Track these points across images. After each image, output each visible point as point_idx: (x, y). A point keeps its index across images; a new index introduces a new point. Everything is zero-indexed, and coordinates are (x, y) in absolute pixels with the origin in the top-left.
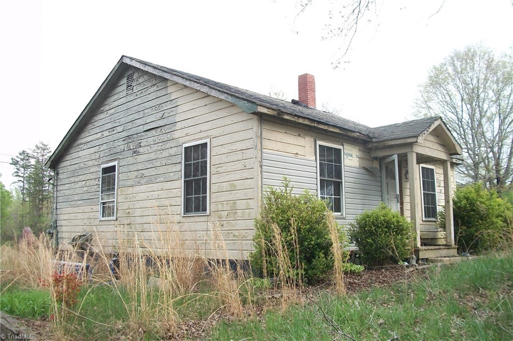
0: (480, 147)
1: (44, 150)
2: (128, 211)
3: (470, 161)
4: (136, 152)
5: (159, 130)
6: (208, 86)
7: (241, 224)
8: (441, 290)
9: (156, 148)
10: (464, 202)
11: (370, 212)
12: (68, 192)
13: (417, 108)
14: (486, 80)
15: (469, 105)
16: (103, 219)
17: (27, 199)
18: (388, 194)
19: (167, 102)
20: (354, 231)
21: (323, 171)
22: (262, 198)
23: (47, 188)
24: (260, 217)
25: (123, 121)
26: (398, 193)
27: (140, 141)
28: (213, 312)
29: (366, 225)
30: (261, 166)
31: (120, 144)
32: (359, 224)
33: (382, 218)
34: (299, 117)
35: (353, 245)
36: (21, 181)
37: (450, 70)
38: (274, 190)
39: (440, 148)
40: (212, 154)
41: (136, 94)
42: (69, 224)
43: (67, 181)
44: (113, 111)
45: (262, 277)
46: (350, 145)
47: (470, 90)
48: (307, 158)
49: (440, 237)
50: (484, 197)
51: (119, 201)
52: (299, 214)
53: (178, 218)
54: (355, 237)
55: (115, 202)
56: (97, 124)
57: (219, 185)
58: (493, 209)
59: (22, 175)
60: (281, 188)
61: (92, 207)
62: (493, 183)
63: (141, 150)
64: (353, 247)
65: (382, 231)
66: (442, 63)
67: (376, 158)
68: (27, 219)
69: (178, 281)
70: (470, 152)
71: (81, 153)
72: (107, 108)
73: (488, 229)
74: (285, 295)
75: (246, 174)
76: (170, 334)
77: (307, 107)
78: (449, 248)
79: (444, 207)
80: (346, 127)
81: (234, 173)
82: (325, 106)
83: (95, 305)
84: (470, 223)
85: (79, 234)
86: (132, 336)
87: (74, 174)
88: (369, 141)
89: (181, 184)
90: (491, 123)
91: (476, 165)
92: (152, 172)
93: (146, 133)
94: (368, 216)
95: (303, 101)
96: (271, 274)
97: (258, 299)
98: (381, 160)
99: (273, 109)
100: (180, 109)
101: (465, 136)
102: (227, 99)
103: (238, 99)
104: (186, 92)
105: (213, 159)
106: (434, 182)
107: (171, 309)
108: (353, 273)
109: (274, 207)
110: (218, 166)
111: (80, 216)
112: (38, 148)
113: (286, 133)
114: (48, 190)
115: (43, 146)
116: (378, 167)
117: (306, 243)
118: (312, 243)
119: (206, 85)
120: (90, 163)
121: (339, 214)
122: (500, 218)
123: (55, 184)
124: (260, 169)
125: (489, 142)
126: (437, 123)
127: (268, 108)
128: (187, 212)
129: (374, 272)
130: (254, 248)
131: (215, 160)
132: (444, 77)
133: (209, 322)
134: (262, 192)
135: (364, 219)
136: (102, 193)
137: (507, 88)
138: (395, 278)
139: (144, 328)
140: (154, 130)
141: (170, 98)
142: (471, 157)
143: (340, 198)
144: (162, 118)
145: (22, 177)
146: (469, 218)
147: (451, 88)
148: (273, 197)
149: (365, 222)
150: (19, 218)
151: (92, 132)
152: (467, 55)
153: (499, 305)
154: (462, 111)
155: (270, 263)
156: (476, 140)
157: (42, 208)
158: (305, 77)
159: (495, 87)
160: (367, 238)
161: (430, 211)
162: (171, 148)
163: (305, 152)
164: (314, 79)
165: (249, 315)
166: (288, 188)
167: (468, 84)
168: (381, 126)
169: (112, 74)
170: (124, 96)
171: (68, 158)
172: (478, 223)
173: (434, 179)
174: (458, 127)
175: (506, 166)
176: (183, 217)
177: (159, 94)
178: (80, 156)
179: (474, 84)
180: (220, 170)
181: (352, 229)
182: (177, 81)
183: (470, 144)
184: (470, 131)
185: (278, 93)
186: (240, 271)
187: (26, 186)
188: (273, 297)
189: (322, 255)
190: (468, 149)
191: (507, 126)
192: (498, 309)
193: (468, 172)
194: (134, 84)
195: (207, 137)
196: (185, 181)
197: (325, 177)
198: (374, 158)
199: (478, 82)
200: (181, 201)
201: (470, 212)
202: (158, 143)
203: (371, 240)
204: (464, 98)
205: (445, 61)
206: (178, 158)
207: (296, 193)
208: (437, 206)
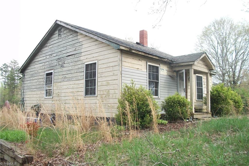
0: (226, 66)
1: (15, 63)
2: (58, 94)
3: (221, 73)
4: (62, 66)
5: (74, 56)
6: (97, 36)
7: (111, 101)
8: (201, 132)
9: (72, 64)
10: (215, 92)
11: (171, 96)
12: (29, 84)
13: (196, 47)
14: (230, 33)
15: (221, 46)
16: (46, 97)
17: (7, 87)
18: (180, 88)
19: (78, 43)
20: (164, 105)
21: (150, 76)
22: (121, 89)
23: (17, 82)
24: (120, 98)
25: (56, 51)
26: (185, 88)
27: (64, 61)
28: (99, 140)
29: (169, 102)
30: (121, 74)
31: (54, 62)
32: (166, 102)
33: (177, 99)
34: (139, 51)
35: (163, 111)
36: (4, 78)
37: (213, 29)
38: (127, 85)
39: (205, 67)
40: (99, 68)
41: (62, 38)
42: (29, 100)
43: (29, 79)
44: (51, 46)
45: (121, 125)
46: (163, 65)
47: (222, 39)
48: (143, 70)
49: (204, 108)
50: (225, 90)
51: (54, 89)
52: (138, 97)
53: (82, 98)
54: (164, 108)
55: (52, 89)
56: (44, 52)
57: (102, 83)
58: (229, 96)
59: (4, 75)
60: (130, 84)
61: (41, 92)
62: (232, 84)
63: (65, 65)
64: (163, 112)
65: (177, 105)
66: (209, 25)
67: (175, 71)
68: (7, 97)
69: (83, 127)
70: (221, 68)
71: (36, 66)
72: (48, 45)
73: (226, 105)
74: (131, 133)
75: (114, 78)
76: (80, 149)
77: (143, 46)
78: (207, 114)
79: (206, 94)
80: (161, 56)
81: (109, 77)
82: (152, 45)
83: (45, 137)
84: (218, 102)
85: (35, 104)
86: (63, 150)
87: (32, 76)
88: (172, 63)
89: (84, 81)
90: (231, 55)
91: (224, 75)
92: (70, 76)
93: (67, 57)
94: (170, 98)
95: (142, 43)
96: (125, 124)
97: (119, 135)
98: (177, 72)
99: (127, 48)
100: (84, 46)
101: (219, 60)
102: (106, 43)
103: (111, 43)
104: (86, 38)
105: (99, 70)
106: (202, 83)
107: (80, 138)
108: (162, 124)
109: (127, 93)
110: (101, 73)
111: (35, 96)
112: (12, 62)
113: (133, 59)
114: (17, 83)
115: (14, 62)
116: (176, 75)
117: (141, 110)
118: (144, 110)
119: (96, 35)
120: (40, 71)
121: (157, 97)
122: (232, 100)
123: (23, 81)
124: (121, 75)
125: (230, 64)
126: (204, 55)
127: (125, 47)
128: (86, 95)
129: (172, 124)
130: (117, 112)
131: (100, 71)
132: (209, 32)
133: (97, 144)
134: (121, 86)
135: (169, 99)
136: (46, 85)
137: (240, 38)
138: (182, 127)
139: (69, 146)
140: (71, 56)
141: (79, 41)
142: (221, 71)
143: (158, 89)
144: (75, 50)
145: (4, 76)
146: (218, 100)
147: (213, 37)
148: (127, 88)
149: (169, 101)
150: (3, 97)
151: (41, 56)
152: (221, 21)
153: (225, 138)
154: (218, 49)
155: (124, 118)
156: (224, 63)
157: (14, 91)
158: (142, 31)
159: (234, 37)
160: (169, 108)
161: (200, 96)
162: (79, 64)
163: (142, 68)
164: (147, 33)
165: (115, 142)
166: (133, 85)
167: (221, 36)
168: (178, 56)
169: (51, 29)
170: (57, 39)
171: (29, 68)
172: (222, 103)
173: (202, 82)
174: (215, 56)
175: (238, 76)
176: (85, 97)
177: (74, 39)
178: (35, 67)
179: (224, 36)
180: (102, 75)
181: (163, 104)
182: (83, 33)
183: (221, 64)
184: (221, 58)
185: (130, 38)
186: (111, 122)
187: (6, 81)
188: (126, 134)
189: (148, 115)
190: (220, 67)
191: (239, 56)
192: (225, 140)
193: (220, 78)
194: (62, 34)
195: (96, 60)
196: (85, 80)
197: (151, 79)
198: (174, 71)
199: (226, 35)
200: (84, 90)
201: (218, 97)
202: (73, 62)
203: (171, 109)
204: (219, 42)
205: (210, 24)
206: (82, 69)
207: (137, 87)
208: (203, 94)
